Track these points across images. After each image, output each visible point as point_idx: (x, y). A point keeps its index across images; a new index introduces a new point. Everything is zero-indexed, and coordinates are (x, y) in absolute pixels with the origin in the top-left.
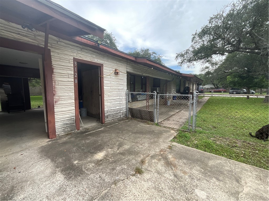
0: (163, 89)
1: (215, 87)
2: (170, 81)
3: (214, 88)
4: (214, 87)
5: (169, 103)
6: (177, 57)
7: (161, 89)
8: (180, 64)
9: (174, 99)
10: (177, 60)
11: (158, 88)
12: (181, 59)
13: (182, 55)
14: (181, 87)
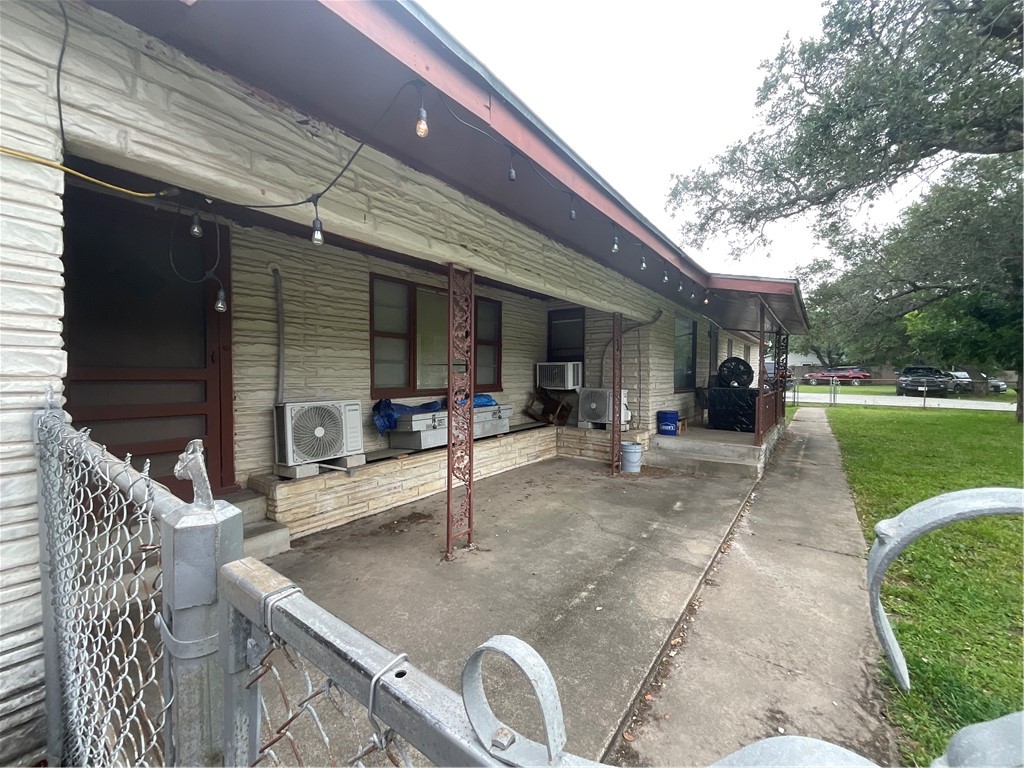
0: (601, 372)
1: (823, 362)
2: (640, 324)
3: (818, 367)
4: (818, 362)
5: (635, 459)
6: (675, 194)
7: (587, 373)
8: (692, 235)
9: (661, 432)
10: (676, 212)
11: (570, 366)
12: (696, 209)
13: (706, 185)
14: (698, 360)
